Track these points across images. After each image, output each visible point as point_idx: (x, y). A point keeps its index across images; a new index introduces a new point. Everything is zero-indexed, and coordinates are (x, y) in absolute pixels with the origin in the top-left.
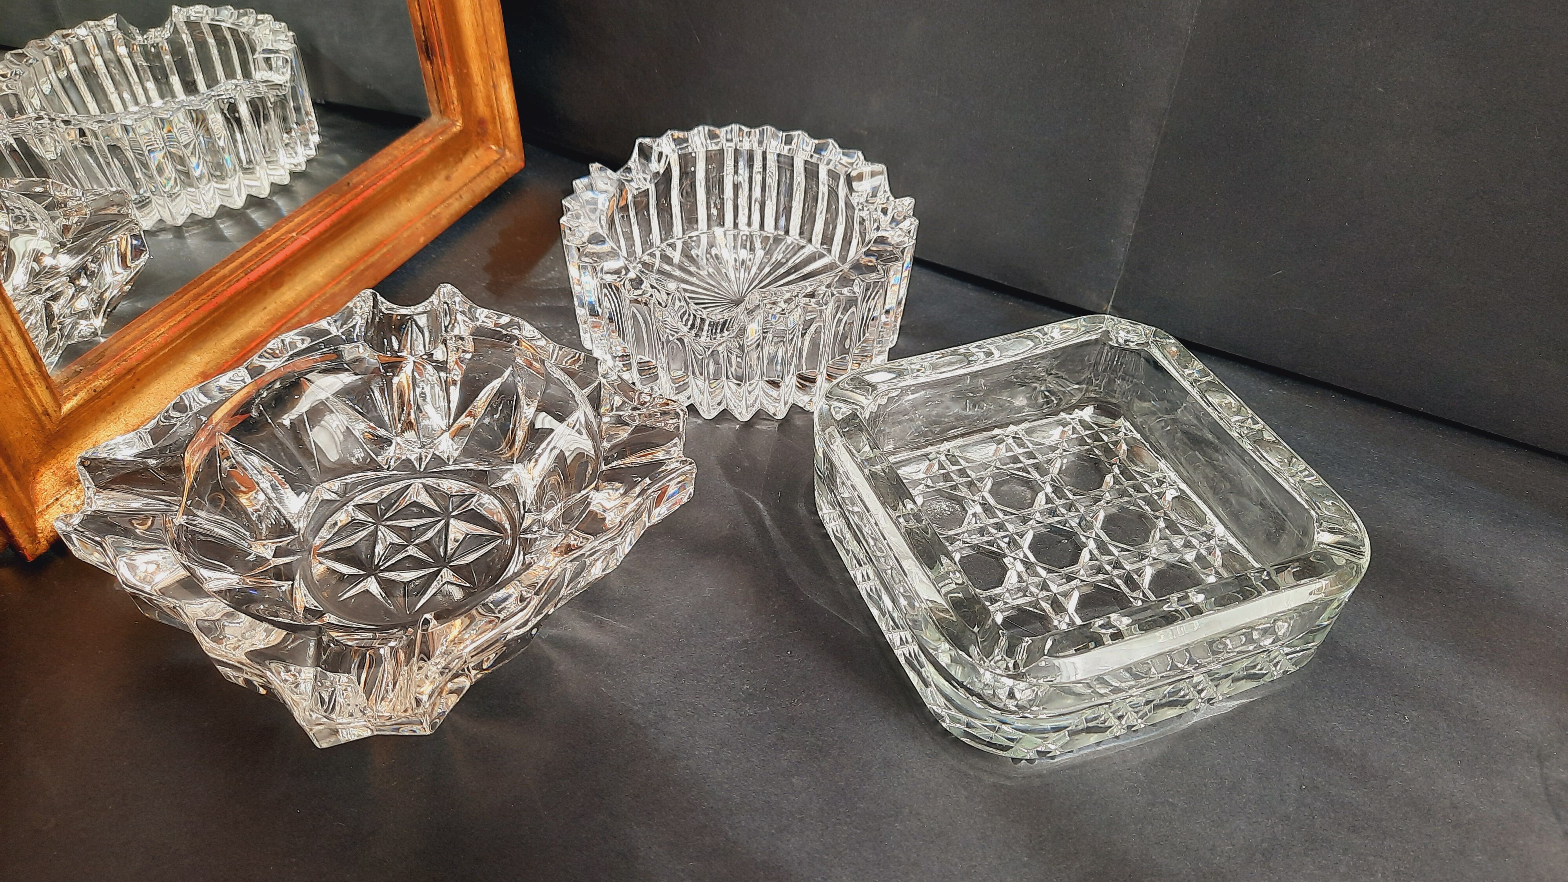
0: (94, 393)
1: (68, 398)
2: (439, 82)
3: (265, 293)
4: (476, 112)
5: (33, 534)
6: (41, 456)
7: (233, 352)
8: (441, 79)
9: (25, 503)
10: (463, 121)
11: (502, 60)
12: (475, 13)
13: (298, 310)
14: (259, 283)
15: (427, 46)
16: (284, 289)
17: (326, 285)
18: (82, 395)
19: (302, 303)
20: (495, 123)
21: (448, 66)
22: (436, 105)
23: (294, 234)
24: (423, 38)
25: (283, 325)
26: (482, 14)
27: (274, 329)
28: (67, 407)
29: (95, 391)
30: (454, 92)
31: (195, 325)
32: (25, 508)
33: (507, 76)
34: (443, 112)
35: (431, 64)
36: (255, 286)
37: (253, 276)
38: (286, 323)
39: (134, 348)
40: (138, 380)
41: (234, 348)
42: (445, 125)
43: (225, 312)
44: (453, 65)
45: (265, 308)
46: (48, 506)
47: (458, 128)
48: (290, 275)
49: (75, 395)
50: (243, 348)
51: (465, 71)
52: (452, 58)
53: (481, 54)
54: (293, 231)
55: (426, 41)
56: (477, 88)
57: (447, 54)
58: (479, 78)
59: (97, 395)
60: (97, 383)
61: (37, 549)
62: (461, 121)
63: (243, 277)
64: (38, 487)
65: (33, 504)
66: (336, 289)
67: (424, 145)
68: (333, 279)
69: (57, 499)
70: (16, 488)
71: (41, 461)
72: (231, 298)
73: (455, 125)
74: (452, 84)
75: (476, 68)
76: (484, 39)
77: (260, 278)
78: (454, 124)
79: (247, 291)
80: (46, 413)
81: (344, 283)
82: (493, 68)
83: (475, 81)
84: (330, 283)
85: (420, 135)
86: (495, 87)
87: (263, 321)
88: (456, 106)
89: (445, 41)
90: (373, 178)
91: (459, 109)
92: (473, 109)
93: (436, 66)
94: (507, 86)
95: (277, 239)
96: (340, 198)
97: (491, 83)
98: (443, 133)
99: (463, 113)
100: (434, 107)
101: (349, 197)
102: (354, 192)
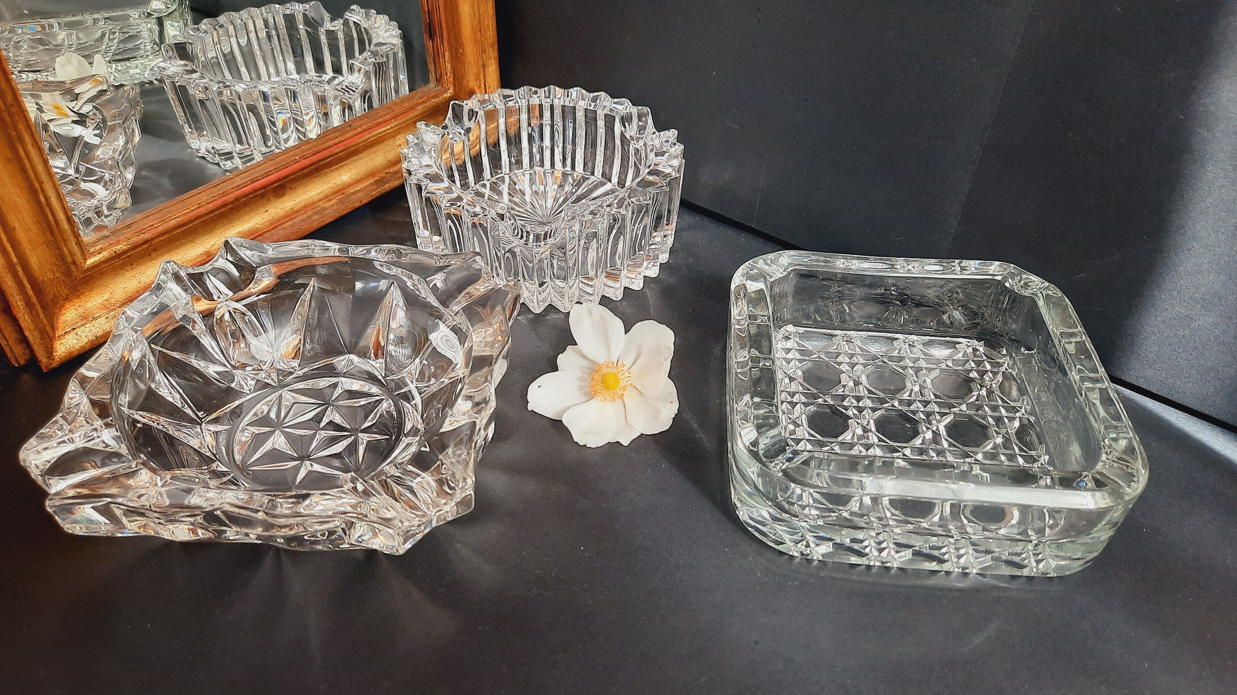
0: (114, 254)
1: (93, 254)
2: (437, 55)
3: (268, 200)
4: (468, 84)
5: (50, 351)
6: (67, 295)
8: (439, 53)
9: (48, 328)
10: (454, 90)
11: (492, 46)
12: (473, 6)
13: (293, 216)
14: (263, 191)
15: (430, 27)
16: (285, 198)
17: (320, 200)
18: (105, 254)
19: (298, 211)
21: (446, 45)
22: (434, 75)
23: (297, 158)
24: (428, 21)
26: (479, 7)
27: (271, 227)
28: (90, 261)
29: (115, 252)
30: (449, 66)
31: (206, 215)
32: (47, 331)
33: (495, 58)
34: (439, 80)
35: (433, 41)
36: (259, 192)
37: (257, 185)
38: (281, 224)
39: (152, 225)
40: (154, 250)
42: (438, 91)
44: (449, 44)
46: (66, 333)
47: (449, 94)
48: (291, 188)
49: (99, 253)
51: (461, 51)
52: (449, 39)
53: (475, 40)
55: (429, 23)
56: (470, 66)
57: (445, 35)
58: (472, 59)
59: (118, 256)
60: (118, 247)
61: (51, 364)
62: (451, 89)
64: (62, 317)
65: (53, 328)
66: (328, 204)
68: (327, 197)
69: (74, 329)
70: (42, 315)
71: (67, 299)
72: (237, 199)
73: (447, 92)
74: (446, 60)
75: (469, 50)
76: (479, 28)
77: (264, 187)
79: (251, 196)
80: (74, 262)
81: (334, 201)
82: (484, 51)
83: (469, 60)
84: (323, 199)
85: (417, 96)
86: (484, 66)
87: (264, 220)
88: (449, 76)
89: (444, 25)
90: (370, 124)
91: (451, 80)
92: (464, 82)
93: (436, 44)
94: (494, 67)
95: (283, 160)
96: (340, 135)
97: (481, 63)
98: (435, 97)
99: (454, 85)
100: (432, 76)
101: (348, 135)
102: (352, 133)
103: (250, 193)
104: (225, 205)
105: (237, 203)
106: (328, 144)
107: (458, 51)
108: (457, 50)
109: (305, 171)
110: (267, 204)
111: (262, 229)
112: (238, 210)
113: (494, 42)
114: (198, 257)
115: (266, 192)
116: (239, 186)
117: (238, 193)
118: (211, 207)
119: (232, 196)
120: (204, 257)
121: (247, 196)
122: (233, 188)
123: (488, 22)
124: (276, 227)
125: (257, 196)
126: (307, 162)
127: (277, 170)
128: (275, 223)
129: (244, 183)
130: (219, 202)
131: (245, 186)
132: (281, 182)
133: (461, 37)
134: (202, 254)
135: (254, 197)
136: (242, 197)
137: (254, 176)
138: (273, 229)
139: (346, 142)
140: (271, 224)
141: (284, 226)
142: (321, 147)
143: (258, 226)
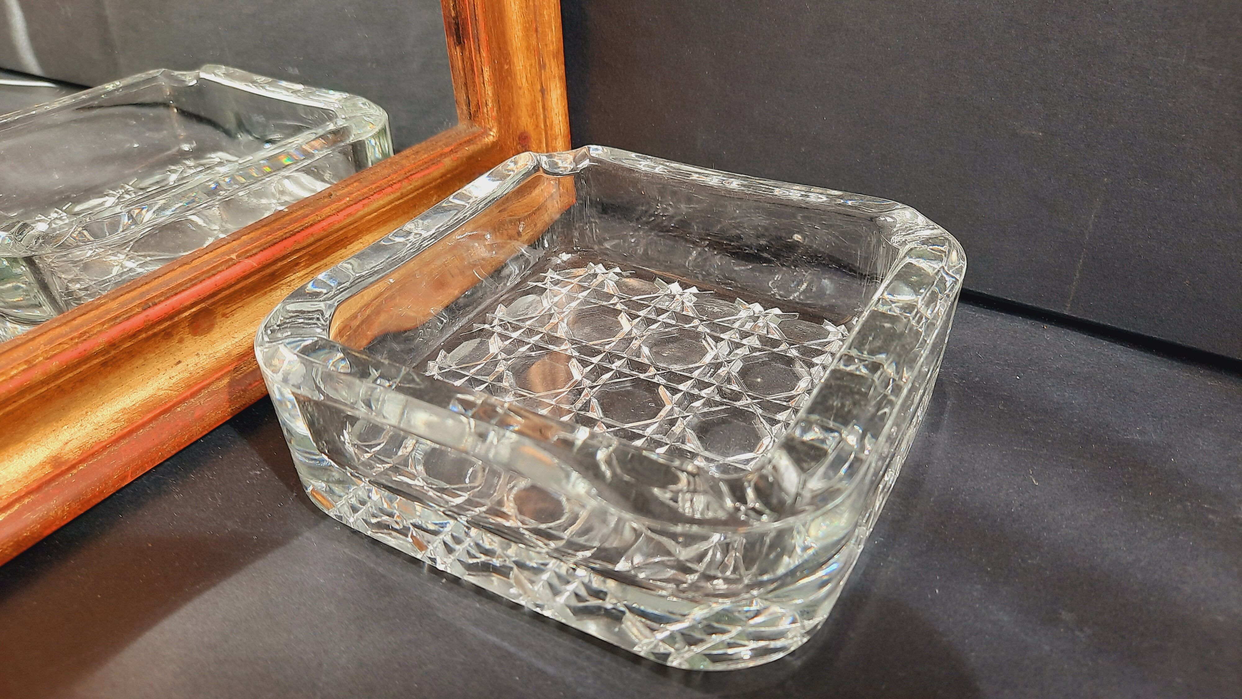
2: (470, 74)
3: (181, 341)
4: (517, 123)
7: (115, 425)
8: (473, 70)
10: (499, 131)
11: (555, 56)
15: (457, 24)
16: (215, 334)
20: (541, 142)
21: (484, 54)
22: (465, 108)
24: (453, 14)
25: (203, 388)
27: (189, 393)
30: (489, 91)
31: (43, 383)
33: (560, 78)
35: (463, 50)
37: (154, 312)
38: (209, 384)
41: (117, 421)
42: (474, 133)
43: (104, 364)
44: (490, 50)
45: (180, 362)
47: (491, 138)
48: (224, 315)
50: (130, 421)
51: (506, 67)
52: (489, 43)
53: (528, 48)
54: (234, 252)
56: (521, 92)
57: (483, 36)
58: (524, 80)
62: (495, 130)
63: (139, 313)
67: (443, 155)
72: (112, 345)
73: (488, 135)
74: (486, 79)
75: (520, 64)
76: (534, 27)
78: (485, 133)
79: (144, 335)
82: (542, 66)
83: (519, 83)
85: (440, 144)
86: (543, 91)
87: (174, 380)
88: (490, 109)
89: (480, 17)
90: (365, 190)
91: (494, 114)
92: (513, 119)
93: (467, 53)
94: (559, 92)
95: (207, 262)
96: (313, 212)
97: (539, 87)
98: (469, 142)
99: (499, 123)
100: (461, 110)
101: (327, 211)
102: (334, 206)
103: (140, 332)
104: (85, 359)
105: (113, 353)
106: (290, 228)
107: (502, 67)
108: (501, 65)
109: (250, 280)
110: (180, 350)
111: (170, 397)
112: (119, 367)
113: (558, 52)
114: (33, 470)
115: (175, 326)
116: (116, 317)
117: (114, 332)
118: (54, 365)
119: (102, 340)
120: (48, 469)
121: (134, 335)
122: (103, 324)
123: (549, 16)
124: (199, 391)
125: (155, 335)
126: (252, 263)
127: (193, 282)
128: (196, 384)
129: (126, 312)
130: (71, 354)
131: (129, 318)
132: (203, 305)
133: (505, 43)
134: (43, 465)
135: (148, 339)
136: (123, 340)
137: (148, 297)
138: (193, 395)
139: (324, 224)
140: (190, 386)
141: (213, 387)
142: (280, 233)
143: (161, 393)
